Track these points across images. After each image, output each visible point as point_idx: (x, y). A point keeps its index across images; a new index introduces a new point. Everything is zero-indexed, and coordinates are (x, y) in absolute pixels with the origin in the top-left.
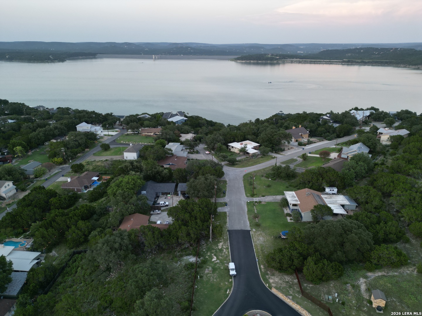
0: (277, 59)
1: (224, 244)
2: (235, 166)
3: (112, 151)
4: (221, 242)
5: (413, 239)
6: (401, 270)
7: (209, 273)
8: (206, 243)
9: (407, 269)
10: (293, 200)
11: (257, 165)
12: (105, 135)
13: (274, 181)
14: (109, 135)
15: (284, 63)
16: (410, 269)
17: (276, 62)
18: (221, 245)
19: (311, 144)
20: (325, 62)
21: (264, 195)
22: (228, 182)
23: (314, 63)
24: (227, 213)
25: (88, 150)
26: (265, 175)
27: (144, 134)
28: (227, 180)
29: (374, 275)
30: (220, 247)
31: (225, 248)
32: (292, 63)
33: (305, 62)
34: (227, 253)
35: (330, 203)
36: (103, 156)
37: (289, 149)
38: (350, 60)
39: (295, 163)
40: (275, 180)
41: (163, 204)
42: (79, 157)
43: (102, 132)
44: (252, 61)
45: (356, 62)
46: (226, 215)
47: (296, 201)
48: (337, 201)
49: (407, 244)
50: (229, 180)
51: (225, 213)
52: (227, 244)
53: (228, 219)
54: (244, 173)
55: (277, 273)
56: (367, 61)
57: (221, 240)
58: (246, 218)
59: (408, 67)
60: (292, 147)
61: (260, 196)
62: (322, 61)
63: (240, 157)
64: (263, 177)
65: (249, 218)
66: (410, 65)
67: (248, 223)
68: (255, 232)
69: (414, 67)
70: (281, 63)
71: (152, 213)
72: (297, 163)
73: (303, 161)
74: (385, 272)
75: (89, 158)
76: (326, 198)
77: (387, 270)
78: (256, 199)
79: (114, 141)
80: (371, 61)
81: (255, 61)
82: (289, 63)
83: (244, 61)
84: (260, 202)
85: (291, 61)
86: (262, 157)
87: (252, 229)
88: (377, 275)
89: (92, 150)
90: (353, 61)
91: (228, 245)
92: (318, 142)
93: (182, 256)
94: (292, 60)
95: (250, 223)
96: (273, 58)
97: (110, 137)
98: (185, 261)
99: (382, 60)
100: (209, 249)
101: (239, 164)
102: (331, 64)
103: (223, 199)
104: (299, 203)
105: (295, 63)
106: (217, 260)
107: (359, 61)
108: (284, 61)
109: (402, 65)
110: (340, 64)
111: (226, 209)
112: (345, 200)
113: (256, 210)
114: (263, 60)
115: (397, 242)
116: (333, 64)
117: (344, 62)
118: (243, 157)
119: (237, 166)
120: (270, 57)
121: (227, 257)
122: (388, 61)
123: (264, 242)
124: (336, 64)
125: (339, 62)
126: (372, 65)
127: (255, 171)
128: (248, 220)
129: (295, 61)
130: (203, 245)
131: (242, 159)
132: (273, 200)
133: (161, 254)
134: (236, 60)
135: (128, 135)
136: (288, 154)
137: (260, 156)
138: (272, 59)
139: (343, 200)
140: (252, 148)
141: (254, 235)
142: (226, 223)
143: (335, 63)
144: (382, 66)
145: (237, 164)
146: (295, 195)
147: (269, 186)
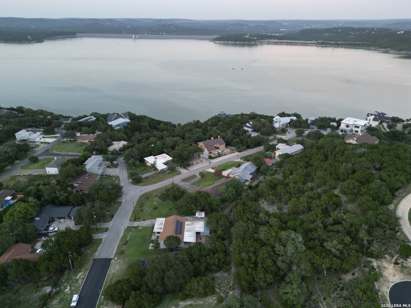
0: (255, 40)
1: (83, 273)
2: (139, 184)
3: (40, 164)
4: (81, 272)
5: (234, 268)
6: (206, 299)
7: (55, 304)
8: (68, 273)
9: (211, 298)
10: (159, 227)
11: (159, 183)
12: (42, 143)
13: (163, 202)
14: (45, 143)
15: (261, 44)
16: (214, 298)
17: (253, 43)
18: (80, 275)
19: (220, 156)
20: (301, 43)
21: (145, 219)
22: (122, 204)
23: (291, 44)
24: (104, 239)
25: (19, 161)
26: (159, 195)
27: (80, 141)
28: (123, 201)
29: (184, 303)
30: (78, 277)
31: (82, 278)
32: (269, 44)
33: (282, 44)
34: (81, 283)
35: (188, 230)
36: (29, 169)
37: (198, 163)
38: (325, 42)
39: (193, 181)
40: (165, 201)
41: (52, 230)
42: (6, 170)
43: (40, 139)
44: (230, 42)
45: (330, 43)
46: (101, 242)
47: (161, 229)
48: (195, 228)
49: (226, 273)
50: (125, 201)
51: (101, 240)
52: (85, 274)
53: (100, 247)
54: (143, 193)
55: (110, 303)
56: (340, 43)
57: (82, 270)
58: (116, 245)
59: (377, 49)
60: (202, 161)
61: (142, 220)
62: (298, 43)
63: (149, 173)
64: (157, 197)
65: (118, 245)
66: (380, 48)
67: (116, 250)
68: (116, 260)
69: (383, 50)
70: (259, 44)
71: (38, 240)
72: (195, 180)
73: (201, 178)
74: (193, 301)
75: (15, 172)
76: (188, 225)
77: (196, 299)
78: (136, 224)
79: (48, 150)
80: (344, 42)
81: (234, 42)
82: (266, 44)
83: (222, 42)
84: (138, 227)
85: (268, 42)
86: (169, 173)
87: (115, 257)
88: (186, 304)
89: (22, 162)
90: (327, 43)
91: (85, 276)
92: (228, 154)
93: (43, 286)
94: (270, 40)
95: (117, 251)
96: (251, 39)
97: (46, 145)
98: (43, 291)
99: (355, 42)
100: (67, 280)
101: (144, 182)
102: (306, 45)
103: (107, 224)
104: (162, 231)
105: (271, 44)
106: (68, 291)
107: (333, 42)
108: (261, 42)
109: (373, 48)
110: (315, 46)
111: (104, 236)
112: (202, 227)
113: (129, 236)
114: (241, 41)
115: (220, 271)
116: (308, 45)
117: (318, 43)
118: (153, 173)
119: (141, 184)
120: (248, 38)
121: (79, 287)
122: (360, 43)
123: (118, 271)
124: (312, 46)
125: (314, 43)
126: (345, 48)
127: (153, 191)
128: (116, 247)
129: (272, 42)
130: (66, 275)
131: (149, 176)
132: (150, 224)
133: (27, 284)
134: (215, 40)
135: (64, 142)
136: (193, 170)
137: (168, 172)
138: (249, 40)
139: (200, 227)
140: (163, 163)
141: (113, 264)
142: (96, 250)
143: (310, 45)
144: (354, 48)
145: (142, 182)
146: (164, 222)
147: (155, 208)
